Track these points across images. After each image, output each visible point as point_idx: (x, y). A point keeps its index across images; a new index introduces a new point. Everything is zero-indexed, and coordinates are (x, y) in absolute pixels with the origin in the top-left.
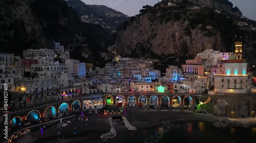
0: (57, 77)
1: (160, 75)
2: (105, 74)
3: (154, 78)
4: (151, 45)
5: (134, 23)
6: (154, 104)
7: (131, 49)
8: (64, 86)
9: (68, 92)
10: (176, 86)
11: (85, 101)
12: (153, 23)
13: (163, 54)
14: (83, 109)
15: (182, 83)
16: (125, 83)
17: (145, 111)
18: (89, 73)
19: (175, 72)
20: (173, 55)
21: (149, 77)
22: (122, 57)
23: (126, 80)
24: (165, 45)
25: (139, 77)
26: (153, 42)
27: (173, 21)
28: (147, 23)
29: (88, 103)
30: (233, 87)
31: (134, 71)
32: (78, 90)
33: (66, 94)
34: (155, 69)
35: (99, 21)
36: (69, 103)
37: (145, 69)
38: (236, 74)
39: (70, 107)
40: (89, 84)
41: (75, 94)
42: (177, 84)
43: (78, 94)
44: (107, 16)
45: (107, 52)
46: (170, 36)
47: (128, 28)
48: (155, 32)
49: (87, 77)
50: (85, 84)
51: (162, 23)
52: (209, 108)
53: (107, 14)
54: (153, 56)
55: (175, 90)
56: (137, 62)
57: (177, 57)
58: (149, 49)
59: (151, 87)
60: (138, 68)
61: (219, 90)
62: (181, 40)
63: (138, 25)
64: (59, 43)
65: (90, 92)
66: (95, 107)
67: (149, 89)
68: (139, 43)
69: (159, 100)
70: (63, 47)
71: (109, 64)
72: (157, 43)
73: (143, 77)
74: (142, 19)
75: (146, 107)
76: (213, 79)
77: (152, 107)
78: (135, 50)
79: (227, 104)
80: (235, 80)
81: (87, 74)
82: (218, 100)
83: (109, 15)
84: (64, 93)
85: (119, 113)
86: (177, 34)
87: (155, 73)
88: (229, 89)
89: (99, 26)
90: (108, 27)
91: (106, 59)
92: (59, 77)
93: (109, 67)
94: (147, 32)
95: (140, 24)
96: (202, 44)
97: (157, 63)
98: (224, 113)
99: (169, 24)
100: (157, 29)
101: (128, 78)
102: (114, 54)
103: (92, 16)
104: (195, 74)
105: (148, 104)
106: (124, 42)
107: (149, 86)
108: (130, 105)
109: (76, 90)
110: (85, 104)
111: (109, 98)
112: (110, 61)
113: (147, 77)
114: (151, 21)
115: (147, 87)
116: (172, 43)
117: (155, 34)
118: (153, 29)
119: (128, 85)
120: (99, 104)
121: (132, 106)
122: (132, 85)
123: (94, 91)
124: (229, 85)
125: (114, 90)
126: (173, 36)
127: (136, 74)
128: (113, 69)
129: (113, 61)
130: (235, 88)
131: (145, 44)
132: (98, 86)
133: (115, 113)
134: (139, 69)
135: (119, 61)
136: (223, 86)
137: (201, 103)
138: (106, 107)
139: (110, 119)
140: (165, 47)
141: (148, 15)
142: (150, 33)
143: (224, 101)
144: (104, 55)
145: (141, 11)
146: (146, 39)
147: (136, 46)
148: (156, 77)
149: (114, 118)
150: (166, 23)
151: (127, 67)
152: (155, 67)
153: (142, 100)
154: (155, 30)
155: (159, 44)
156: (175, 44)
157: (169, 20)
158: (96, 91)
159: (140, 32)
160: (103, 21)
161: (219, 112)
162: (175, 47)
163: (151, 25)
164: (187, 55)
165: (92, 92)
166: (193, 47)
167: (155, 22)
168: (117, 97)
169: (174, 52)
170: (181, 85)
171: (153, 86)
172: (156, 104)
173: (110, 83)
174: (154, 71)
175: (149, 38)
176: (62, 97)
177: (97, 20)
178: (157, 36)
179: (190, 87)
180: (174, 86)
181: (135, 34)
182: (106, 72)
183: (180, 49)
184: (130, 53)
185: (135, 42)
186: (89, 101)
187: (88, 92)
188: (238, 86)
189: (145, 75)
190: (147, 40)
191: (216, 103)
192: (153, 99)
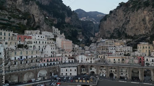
1: (132, 51)
3: (126, 53)
4: (125, 29)
5: (112, 15)
6: (124, 75)
7: (110, 33)
8: (48, 56)
10: (147, 60)
12: (127, 13)
13: (135, 35)
14: (61, 75)
16: (101, 56)
19: (146, 47)
20: (144, 35)
21: (122, 52)
22: (103, 39)
24: (137, 28)
25: (114, 52)
26: (127, 27)
27: (143, 8)
28: (122, 14)
31: (110, 48)
34: (128, 46)
37: (119, 46)
40: (70, 55)
42: (148, 58)
43: (58, 62)
44: (97, 17)
46: (141, 20)
48: (128, 19)
50: (66, 55)
51: (133, 11)
54: (127, 37)
56: (113, 41)
57: (148, 36)
58: (123, 32)
59: (123, 60)
60: (113, 45)
62: (151, 22)
63: (115, 16)
64: (57, 29)
65: (69, 61)
66: (71, 74)
68: (116, 29)
71: (93, 44)
72: (130, 27)
73: (117, 52)
75: (116, 77)
77: (122, 78)
78: (113, 34)
86: (147, 18)
87: (127, 49)
90: (98, 23)
91: (93, 41)
92: (45, 49)
94: (122, 20)
95: (117, 15)
97: (130, 42)
99: (139, 11)
100: (130, 16)
101: (104, 53)
103: (88, 17)
106: (105, 29)
109: (57, 59)
112: (95, 42)
114: (125, 12)
115: (119, 60)
118: (127, 18)
125: (88, 61)
126: (144, 20)
127: (111, 50)
128: (95, 47)
129: (97, 42)
131: (120, 29)
134: (115, 46)
135: (101, 42)
140: (137, 29)
141: (122, 8)
142: (124, 21)
144: (92, 38)
146: (121, 25)
147: (114, 31)
148: (129, 52)
150: (137, 11)
151: (105, 45)
152: (128, 44)
154: (128, 17)
155: (132, 28)
157: (139, 8)
159: (117, 20)
160: (95, 20)
162: (146, 28)
163: (125, 15)
167: (128, 12)
169: (145, 32)
173: (85, 55)
175: (123, 24)
178: (130, 22)
180: (146, 60)
183: (150, 30)
184: (109, 36)
185: (113, 28)
187: (67, 61)
189: (119, 51)
190: (122, 26)
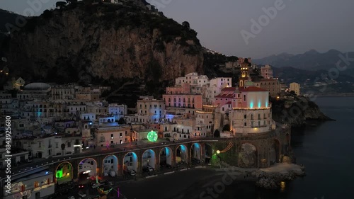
1: (126, 112)
3: (118, 118)
10: (166, 128)
15: (175, 123)
19: (156, 106)
20: (132, 80)
25: (91, 117)
27: (128, 27)
30: (257, 124)
38: (259, 107)
42: (168, 126)
46: (125, 50)
48: (95, 42)
52: (230, 158)
55: (166, 135)
61: (241, 131)
62: (144, 58)
68: (62, 58)
76: (227, 114)
79: (254, 149)
80: (259, 115)
82: (244, 145)
86: (137, 48)
87: (119, 110)
88: (253, 127)
96: (182, 64)
98: (252, 162)
104: (189, 107)
113: (106, 116)
114: (84, 23)
115: (121, 135)
116: (129, 61)
117: (95, 44)
122: (86, 133)
124: (252, 123)
126: (131, 50)
130: (259, 126)
136: (245, 124)
137: (218, 152)
143: (251, 145)
156: (133, 62)
161: (247, 162)
162: (136, 67)
164: (160, 81)
166: (169, 69)
167: (94, 26)
170: (174, 126)
175: (83, 51)
178: (101, 49)
179: (190, 128)
188: (262, 123)
191: (241, 149)
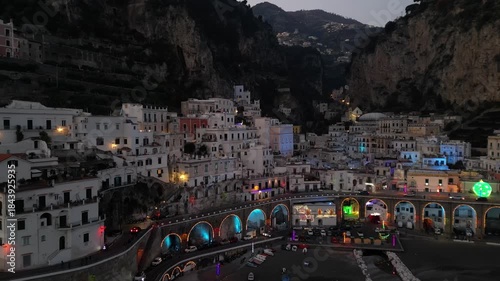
0: (242, 154)
1: (468, 153)
2: (330, 148)
3: (454, 160)
4: (437, 82)
5: (395, 37)
6: (462, 224)
7: (386, 94)
8: (255, 174)
9: (263, 185)
11: (297, 208)
12: (443, 31)
13: (469, 103)
14: (294, 224)
16: (381, 170)
17: (442, 240)
18: (299, 145)
21: (440, 157)
22: (364, 110)
23: (381, 162)
25: (415, 156)
26: (442, 75)
28: (426, 33)
29: (303, 212)
31: (399, 143)
32: (281, 183)
33: (260, 189)
34: (453, 136)
35: (311, 40)
36: (267, 209)
37: (425, 137)
39: (268, 218)
40: (304, 170)
41: (276, 191)
43: (282, 190)
44: (325, 30)
45: (330, 101)
47: (378, 49)
48: (448, 52)
49: (297, 154)
50: (295, 170)
51: (466, 30)
53: (326, 26)
54: (443, 107)
56: (405, 122)
58: (431, 91)
59: (451, 181)
60: (407, 135)
63: (403, 39)
64: (242, 87)
65: (307, 187)
66: (320, 221)
67: (445, 186)
68: (404, 80)
69: (480, 217)
70: (249, 93)
71: (335, 126)
72: (455, 76)
73: (425, 156)
74: (414, 26)
75: (442, 230)
77: (460, 233)
78: (395, 95)
81: (295, 147)
83: (329, 27)
84: (256, 188)
85: (377, 242)
87: (456, 149)
89: (311, 50)
90: (329, 52)
91: (328, 116)
92: (246, 154)
93: (338, 133)
94: (426, 54)
95: (408, 37)
99: (486, 30)
100: (454, 44)
101: (383, 159)
102: (344, 105)
103: (296, 32)
105: (449, 224)
106: (368, 79)
107: (445, 181)
108: (400, 224)
109: (279, 182)
110: (298, 214)
111: (348, 204)
112: (336, 120)
113: (434, 157)
114: (437, 27)
115: (440, 182)
117: (447, 56)
118: (443, 47)
119: (388, 174)
120: (328, 215)
121: (405, 225)
122: (399, 175)
123: (315, 186)
125: (359, 186)
127: (403, 149)
128: (345, 138)
129: (343, 119)
131: (420, 82)
132: (321, 176)
133: (367, 241)
135: (357, 119)
138: (343, 224)
139: (358, 254)
140: (476, 85)
141: (427, 16)
142: (432, 56)
144: (323, 107)
145: (408, 9)
146: (423, 68)
147: (398, 87)
148: (460, 158)
149: (366, 253)
150: (479, 28)
151: (378, 134)
152: (453, 133)
153: (430, 213)
154: (448, 46)
155: (459, 80)
158: (319, 186)
159: (408, 53)
160: (318, 41)
163: (435, 36)
165: (311, 187)
167: (448, 30)
168: (368, 203)
171: (456, 179)
172: (468, 226)
173: (349, 171)
174: (452, 142)
175: (431, 67)
176: (253, 195)
177: (307, 40)
178: (455, 61)
181: (395, 61)
182: (331, 143)
184: (382, 102)
185: (395, 78)
186: (306, 207)
187: (302, 187)
189: (428, 153)
190: (427, 72)
192: (461, 213)
